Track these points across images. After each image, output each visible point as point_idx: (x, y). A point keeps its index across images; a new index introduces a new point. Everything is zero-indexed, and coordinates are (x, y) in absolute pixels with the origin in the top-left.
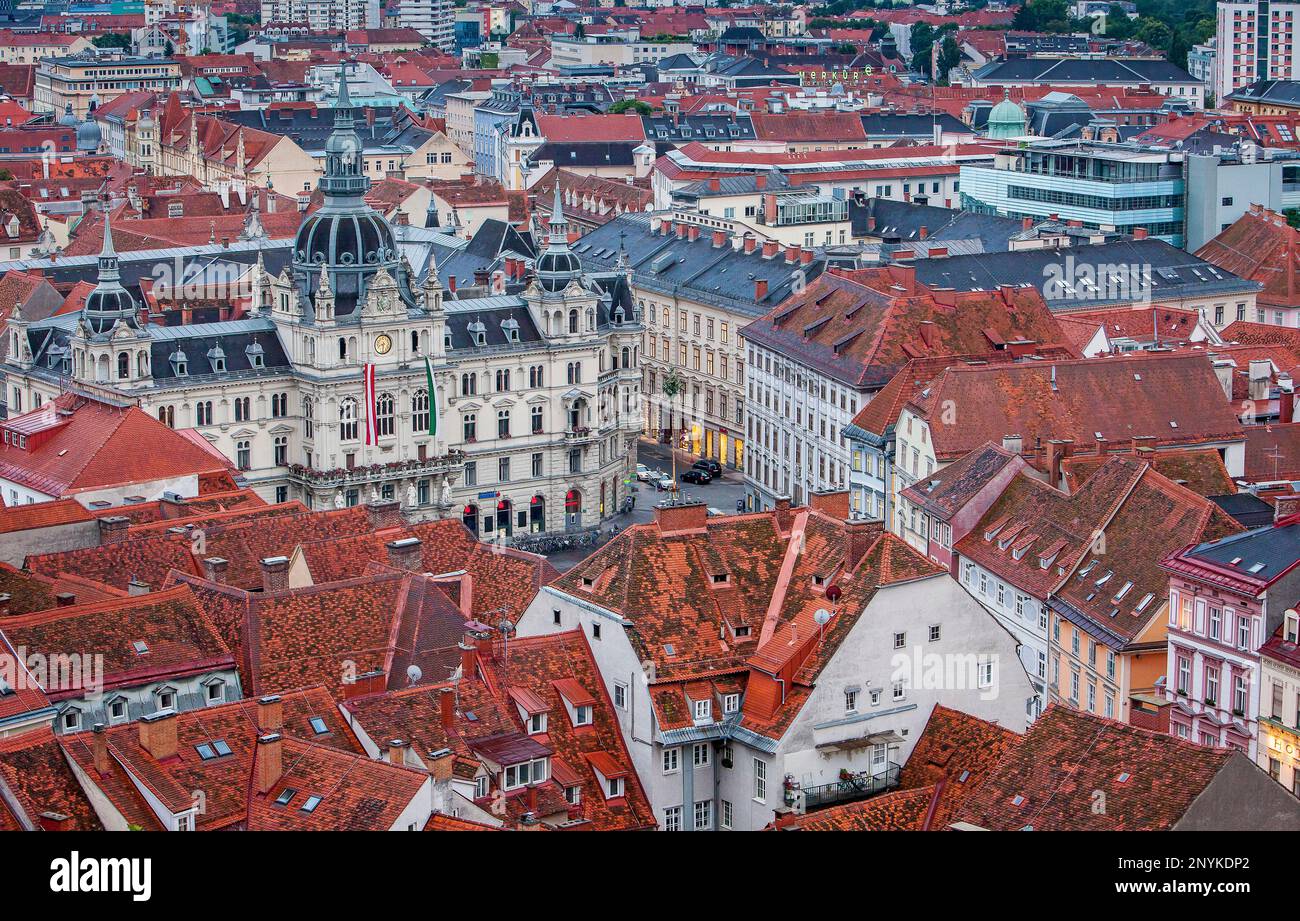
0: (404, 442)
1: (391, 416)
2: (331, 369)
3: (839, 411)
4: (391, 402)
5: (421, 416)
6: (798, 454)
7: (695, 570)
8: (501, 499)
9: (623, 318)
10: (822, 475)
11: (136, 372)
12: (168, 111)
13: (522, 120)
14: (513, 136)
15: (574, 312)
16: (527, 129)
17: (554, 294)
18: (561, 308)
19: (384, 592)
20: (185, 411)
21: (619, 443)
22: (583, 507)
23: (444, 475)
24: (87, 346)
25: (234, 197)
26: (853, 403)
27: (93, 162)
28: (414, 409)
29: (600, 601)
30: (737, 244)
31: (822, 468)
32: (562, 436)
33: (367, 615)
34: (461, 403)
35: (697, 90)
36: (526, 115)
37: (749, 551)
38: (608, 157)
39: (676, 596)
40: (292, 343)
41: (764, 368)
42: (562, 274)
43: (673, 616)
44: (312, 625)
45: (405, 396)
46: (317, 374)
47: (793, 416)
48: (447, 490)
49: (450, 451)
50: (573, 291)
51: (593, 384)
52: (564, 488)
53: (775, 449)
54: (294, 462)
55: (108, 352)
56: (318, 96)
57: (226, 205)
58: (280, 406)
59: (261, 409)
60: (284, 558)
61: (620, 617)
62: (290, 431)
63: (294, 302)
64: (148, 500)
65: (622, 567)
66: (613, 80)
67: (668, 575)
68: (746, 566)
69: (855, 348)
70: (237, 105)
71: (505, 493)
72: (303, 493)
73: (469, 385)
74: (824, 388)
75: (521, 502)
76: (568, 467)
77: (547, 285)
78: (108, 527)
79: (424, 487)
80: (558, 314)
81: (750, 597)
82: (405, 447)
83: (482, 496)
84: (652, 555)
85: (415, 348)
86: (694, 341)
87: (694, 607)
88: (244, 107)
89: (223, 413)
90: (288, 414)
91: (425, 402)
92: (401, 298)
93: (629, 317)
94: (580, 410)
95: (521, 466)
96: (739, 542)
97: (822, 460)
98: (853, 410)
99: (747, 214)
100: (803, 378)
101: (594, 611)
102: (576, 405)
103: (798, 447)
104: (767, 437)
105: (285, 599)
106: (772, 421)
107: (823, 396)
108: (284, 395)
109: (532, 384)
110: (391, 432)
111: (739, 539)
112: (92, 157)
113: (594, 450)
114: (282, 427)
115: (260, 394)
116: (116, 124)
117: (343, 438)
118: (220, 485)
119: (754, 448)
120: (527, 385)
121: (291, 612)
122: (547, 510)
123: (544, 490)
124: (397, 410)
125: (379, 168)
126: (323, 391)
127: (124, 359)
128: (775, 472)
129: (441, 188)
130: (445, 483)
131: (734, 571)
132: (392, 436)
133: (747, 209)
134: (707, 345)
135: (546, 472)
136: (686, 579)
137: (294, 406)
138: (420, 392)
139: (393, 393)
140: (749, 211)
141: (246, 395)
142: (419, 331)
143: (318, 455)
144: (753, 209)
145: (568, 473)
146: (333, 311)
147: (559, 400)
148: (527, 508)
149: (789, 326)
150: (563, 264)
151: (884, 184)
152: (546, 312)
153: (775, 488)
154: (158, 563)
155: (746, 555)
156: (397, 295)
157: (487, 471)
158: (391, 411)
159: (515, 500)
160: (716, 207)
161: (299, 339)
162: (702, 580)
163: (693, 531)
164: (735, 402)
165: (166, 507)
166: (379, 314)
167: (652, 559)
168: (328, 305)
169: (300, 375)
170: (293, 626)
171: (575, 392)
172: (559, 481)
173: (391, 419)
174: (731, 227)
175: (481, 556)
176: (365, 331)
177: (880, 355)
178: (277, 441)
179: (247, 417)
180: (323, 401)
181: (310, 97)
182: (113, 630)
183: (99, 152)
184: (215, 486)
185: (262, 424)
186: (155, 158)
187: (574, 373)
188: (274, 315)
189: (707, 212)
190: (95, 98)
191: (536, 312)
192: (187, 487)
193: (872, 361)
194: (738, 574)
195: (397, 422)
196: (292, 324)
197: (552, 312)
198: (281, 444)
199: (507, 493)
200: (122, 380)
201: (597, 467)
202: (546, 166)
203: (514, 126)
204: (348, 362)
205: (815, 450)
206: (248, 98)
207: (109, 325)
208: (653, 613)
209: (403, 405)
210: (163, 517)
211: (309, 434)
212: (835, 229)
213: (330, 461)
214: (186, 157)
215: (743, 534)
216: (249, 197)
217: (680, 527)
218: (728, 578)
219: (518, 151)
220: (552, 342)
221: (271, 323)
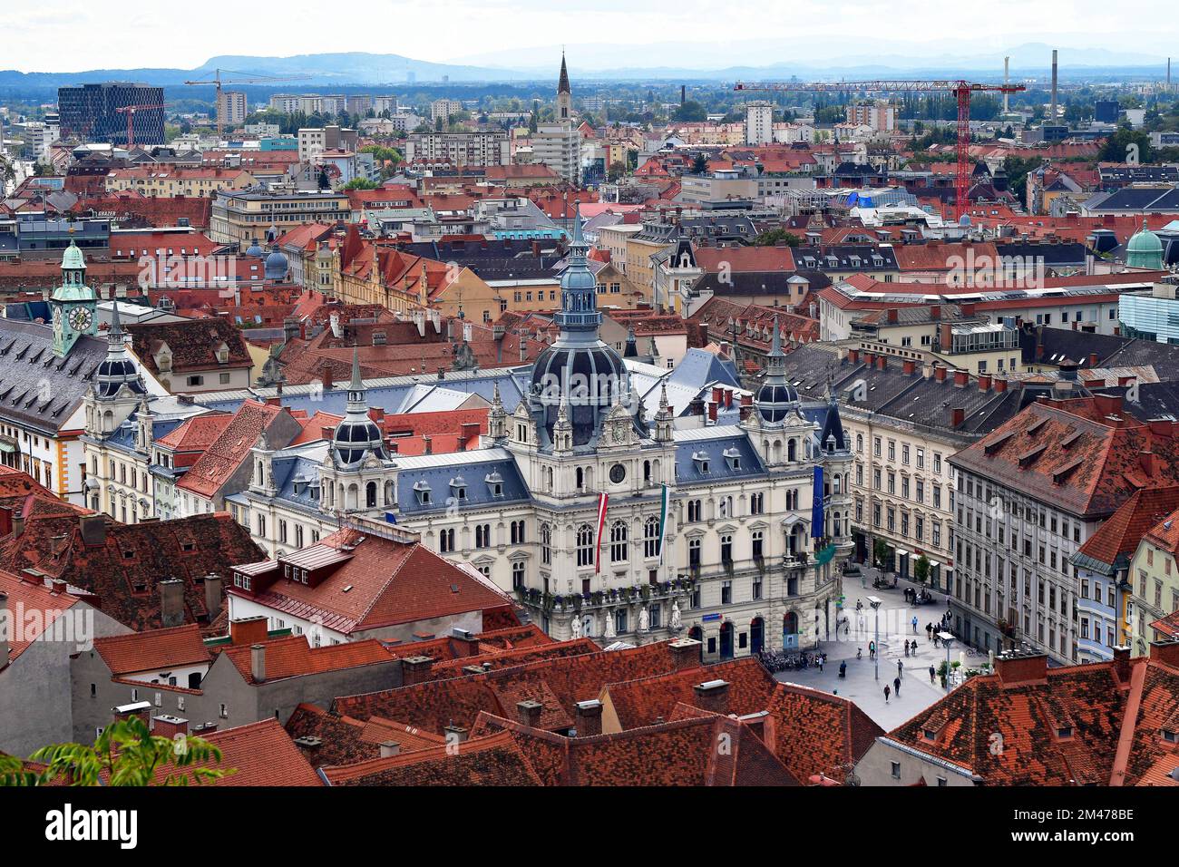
0: (637, 568)
1: (624, 542)
2: (569, 497)
3: (1060, 539)
4: (624, 530)
5: (652, 542)
6: (1014, 579)
7: (1039, 724)
8: (723, 621)
9: (835, 447)
10: (1041, 600)
11: (383, 501)
12: (348, 242)
13: (680, 252)
14: (671, 266)
15: (792, 443)
16: (685, 261)
17: (772, 424)
18: (780, 438)
19: (698, 737)
20: (430, 538)
21: (831, 566)
22: (800, 629)
23: (674, 599)
24: (336, 476)
25: (429, 325)
26: (1077, 532)
27: (282, 290)
28: (646, 536)
29: (946, 755)
30: (926, 373)
31: (1041, 594)
32: (781, 560)
33: (683, 760)
34: (687, 529)
35: (834, 222)
36: (684, 247)
37: (1090, 703)
38: (764, 286)
39: (1023, 750)
40: (530, 472)
41: (975, 494)
42: (782, 405)
43: (1021, 771)
44: (630, 771)
45: (637, 523)
46: (556, 502)
47: (1008, 542)
48: (676, 615)
49: (679, 576)
50: (790, 420)
51: (807, 510)
52: (784, 609)
53: (988, 572)
54: (531, 587)
55: (357, 482)
56: (485, 228)
57: (422, 334)
58: (517, 532)
59: (500, 535)
60: (596, 702)
61: (969, 773)
62: (527, 556)
63: (531, 432)
64: (438, 637)
65: (966, 720)
66: (752, 213)
67: (1013, 728)
68: (1088, 719)
69: (1075, 479)
70: (409, 237)
71: (727, 615)
72: (540, 616)
73: (694, 511)
74: (1043, 517)
75: (742, 624)
76: (786, 590)
77: (767, 415)
78: (412, 668)
79: (654, 612)
80: (777, 444)
81: (1096, 751)
82: (638, 573)
83: (706, 619)
84: (996, 707)
85: (647, 477)
86: (888, 467)
87: (1041, 762)
88: (416, 239)
89: (465, 540)
90: (526, 541)
91: (654, 528)
92: (634, 429)
93: (841, 445)
94: (797, 536)
95: (742, 589)
96: (1079, 694)
97: (1042, 586)
98: (1077, 538)
99: (923, 342)
100: (1019, 505)
101: (940, 765)
102: (794, 531)
103: (1014, 573)
104: (978, 561)
105: (603, 744)
106: (983, 546)
107: (1043, 524)
108: (522, 523)
109: (753, 511)
110: (625, 558)
111: (1080, 690)
112: (280, 286)
113: (811, 574)
114: (519, 553)
115: (499, 523)
116: (295, 254)
117: (579, 564)
118: (503, 621)
119: (963, 572)
120: (749, 512)
121: (609, 758)
122: (766, 631)
123: (763, 612)
124: (630, 536)
125: (553, 297)
126: (561, 518)
127: (371, 488)
128: (987, 596)
129: (622, 318)
130: (675, 607)
131: (1077, 723)
132: (625, 562)
133: (923, 338)
134: (903, 471)
135: (765, 594)
136: (1031, 733)
137: (532, 533)
138: (652, 519)
139: (626, 521)
140: (925, 340)
141: (486, 522)
142: (651, 460)
143: (555, 581)
144: (928, 338)
145: (786, 595)
146: (571, 442)
147: (779, 525)
148: (747, 629)
149: (1002, 455)
150: (781, 395)
151: (1044, 312)
152: (766, 441)
153: (987, 611)
154: (462, 705)
155: (1089, 708)
156: (631, 426)
157: (710, 594)
158: (624, 538)
159: (736, 622)
160: (893, 337)
161: (537, 468)
162: (1046, 733)
163: (1034, 682)
164: (931, 524)
165: (455, 644)
166: (614, 444)
167: (996, 712)
168: (567, 436)
169: (537, 502)
170: (612, 772)
171: (792, 519)
172: (778, 604)
173: (625, 546)
174: (919, 356)
175: (783, 697)
176: (601, 461)
177: (1103, 484)
178: (515, 566)
179: (487, 544)
180: (562, 528)
181: (477, 230)
182: (438, 779)
183: (285, 281)
184: (499, 622)
185: (501, 549)
186: (338, 287)
187: (792, 499)
188: (511, 446)
189: (885, 341)
190: (272, 229)
191: (756, 441)
192: (470, 624)
193: (1095, 491)
194: (1082, 726)
195: (630, 548)
196: (530, 455)
197: (771, 441)
198: (519, 569)
199: (729, 615)
200: (371, 508)
201: (812, 589)
202: (706, 295)
203: (673, 258)
204: (584, 491)
205: (1033, 577)
206: (419, 230)
207: (357, 455)
208: (1001, 768)
209: (636, 532)
210: (454, 655)
211: (547, 558)
212: (1006, 356)
213: (567, 587)
214: (368, 286)
215: (1083, 686)
216: (443, 324)
217: (1022, 679)
218: (1073, 732)
219: (676, 281)
220: (772, 470)
221: (508, 452)
